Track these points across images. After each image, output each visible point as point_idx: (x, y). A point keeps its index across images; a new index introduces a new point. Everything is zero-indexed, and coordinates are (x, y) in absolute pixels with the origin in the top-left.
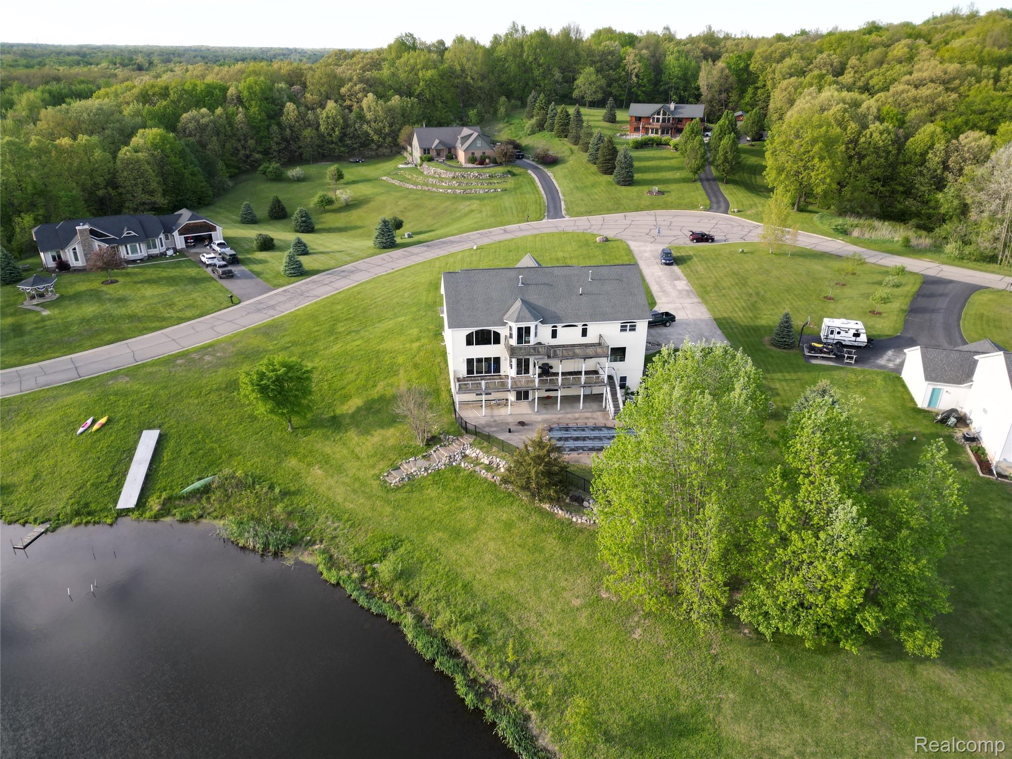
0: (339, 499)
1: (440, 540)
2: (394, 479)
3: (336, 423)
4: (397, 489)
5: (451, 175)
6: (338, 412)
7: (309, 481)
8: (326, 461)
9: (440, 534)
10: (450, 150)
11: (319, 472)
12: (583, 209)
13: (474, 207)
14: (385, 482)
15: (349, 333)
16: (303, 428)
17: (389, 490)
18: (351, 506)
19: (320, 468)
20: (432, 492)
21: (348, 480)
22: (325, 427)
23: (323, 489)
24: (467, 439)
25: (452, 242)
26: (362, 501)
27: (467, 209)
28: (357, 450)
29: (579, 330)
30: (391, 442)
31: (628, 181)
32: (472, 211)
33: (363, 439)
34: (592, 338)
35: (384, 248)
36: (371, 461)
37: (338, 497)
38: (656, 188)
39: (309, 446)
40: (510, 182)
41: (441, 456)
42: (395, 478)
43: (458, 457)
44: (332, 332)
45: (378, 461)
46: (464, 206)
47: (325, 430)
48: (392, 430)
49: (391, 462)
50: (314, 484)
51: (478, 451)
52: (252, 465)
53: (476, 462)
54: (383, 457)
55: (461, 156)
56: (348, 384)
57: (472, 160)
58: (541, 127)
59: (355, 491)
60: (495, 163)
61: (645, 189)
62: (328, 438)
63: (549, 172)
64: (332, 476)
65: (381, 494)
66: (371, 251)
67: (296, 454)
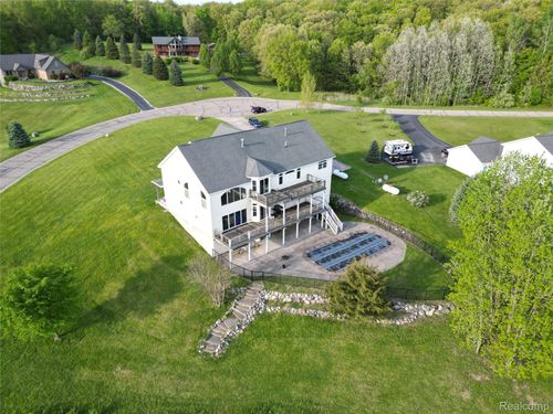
0: (170, 392)
1: (305, 390)
2: (215, 349)
3: (105, 314)
4: (224, 357)
5: (42, 88)
6: (98, 302)
7: (120, 387)
8: (124, 357)
9: (301, 385)
10: (29, 71)
11: (126, 372)
12: (162, 102)
13: (75, 109)
14: (207, 354)
15: (52, 224)
16: (71, 332)
17: (216, 361)
18: (189, 394)
19: (124, 367)
20: (260, 346)
21: (165, 368)
22: (96, 321)
23: (143, 389)
24: (258, 286)
25: (81, 135)
26: (197, 384)
27: (70, 111)
28: (152, 332)
29: (295, 174)
30: (184, 313)
31: (181, 83)
32: (75, 112)
33: (149, 320)
34: (303, 179)
35: (22, 147)
36: (176, 338)
37: (167, 391)
38: (201, 86)
39: (93, 349)
40: (94, 90)
41: (245, 309)
42: (215, 347)
43: (262, 305)
44: (32, 227)
45: (185, 336)
46: (66, 110)
47: (99, 325)
48: (177, 302)
49: (199, 332)
50: (128, 388)
51: (276, 293)
52: (36, 398)
53: (279, 303)
54: (187, 330)
55: (43, 74)
56: (92, 271)
57: (54, 77)
58: (92, 53)
59: (181, 377)
60: (74, 77)
61: (193, 87)
62: (108, 333)
63: (119, 81)
64: (145, 371)
65: (211, 369)
66: (10, 152)
67: (83, 363)
